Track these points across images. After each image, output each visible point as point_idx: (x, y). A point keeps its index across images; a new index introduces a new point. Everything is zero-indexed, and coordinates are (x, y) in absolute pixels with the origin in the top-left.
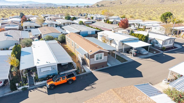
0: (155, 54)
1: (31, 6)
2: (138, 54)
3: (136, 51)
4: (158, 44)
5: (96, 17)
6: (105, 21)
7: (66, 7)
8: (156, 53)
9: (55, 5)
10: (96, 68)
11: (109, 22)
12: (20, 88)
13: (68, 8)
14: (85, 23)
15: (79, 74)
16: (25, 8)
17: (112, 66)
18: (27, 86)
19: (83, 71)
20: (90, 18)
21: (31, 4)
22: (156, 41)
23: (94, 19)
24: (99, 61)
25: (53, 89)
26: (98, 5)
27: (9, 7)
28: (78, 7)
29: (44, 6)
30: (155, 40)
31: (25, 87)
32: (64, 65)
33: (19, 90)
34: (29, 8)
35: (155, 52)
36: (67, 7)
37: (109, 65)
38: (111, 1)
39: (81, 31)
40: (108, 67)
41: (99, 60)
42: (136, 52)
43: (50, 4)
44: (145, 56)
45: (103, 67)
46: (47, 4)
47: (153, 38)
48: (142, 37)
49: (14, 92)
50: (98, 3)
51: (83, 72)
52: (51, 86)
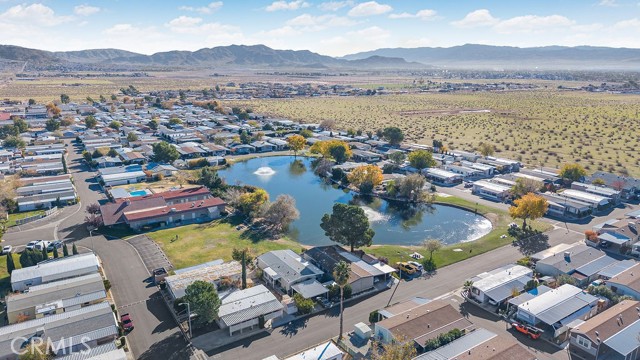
12: (500, 314)
19: (558, 342)
24: (582, 347)
31: (503, 316)
32: (549, 327)
33: (498, 315)
45: (580, 355)
49: (495, 314)
51: (555, 343)
52: (514, 327)
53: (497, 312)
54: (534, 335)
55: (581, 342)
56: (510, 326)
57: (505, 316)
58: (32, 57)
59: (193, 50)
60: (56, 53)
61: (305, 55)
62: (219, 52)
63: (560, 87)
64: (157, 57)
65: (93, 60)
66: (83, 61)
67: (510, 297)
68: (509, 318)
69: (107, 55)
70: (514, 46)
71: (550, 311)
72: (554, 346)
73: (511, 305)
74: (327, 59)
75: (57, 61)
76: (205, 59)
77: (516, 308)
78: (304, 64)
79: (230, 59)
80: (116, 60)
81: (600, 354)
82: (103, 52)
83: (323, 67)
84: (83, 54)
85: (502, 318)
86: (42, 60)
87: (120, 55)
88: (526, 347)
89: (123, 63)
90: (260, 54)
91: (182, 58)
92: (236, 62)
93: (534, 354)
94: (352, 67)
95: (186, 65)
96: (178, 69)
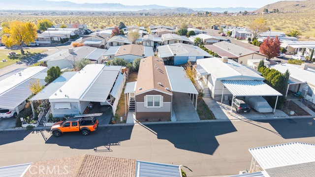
0: (292, 115)
1: (154, 12)
2: (245, 110)
3: (243, 102)
4: (311, 95)
5: (237, 32)
6: (249, 39)
7: (205, 13)
8: (294, 115)
9: (191, 10)
10: (147, 120)
11: (255, 42)
12: (25, 126)
13: (208, 15)
14: (205, 42)
15: (113, 124)
16: (144, 15)
17: (177, 122)
18: (33, 125)
19: (121, 120)
20: (227, 34)
21: (154, 10)
22: (309, 88)
23: (233, 35)
24: (154, 109)
25: (57, 137)
26: (267, 10)
27: (124, 13)
28: (227, 13)
29: (172, 12)
30: (307, 87)
31: (31, 125)
32: (104, 106)
33: (23, 128)
34: (149, 15)
35: (292, 113)
36: (207, 13)
37: (174, 120)
38: (298, 1)
39: (175, 55)
40: (170, 122)
41: (154, 107)
42: (241, 105)
43: (183, 9)
44: (263, 117)
45: (160, 120)
46: (178, 9)
47: (303, 81)
48: (273, 76)
49: (17, 129)
50: (269, 5)
51: (121, 123)
52: (55, 131)
53: (19, 124)
54: (90, 127)
55: (150, 104)
56: (48, 135)
57: (34, 124)
67: (31, 97)
68: (41, 124)
71: (93, 88)
72: (121, 127)
73: (36, 104)
77: (47, 105)
81: (175, 106)
85: (30, 129)
88: (91, 152)
93: (108, 154)
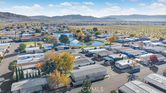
55: (96, 55)
58: (23, 17)
59: (62, 16)
60: (29, 17)
61: (90, 17)
62: (68, 16)
63: (155, 24)
64: (53, 17)
65: (38, 18)
66: (35, 18)
69: (41, 17)
70: (147, 15)
74: (96, 18)
75: (29, 18)
76: (65, 18)
78: (90, 19)
79: (71, 18)
80: (43, 18)
82: (40, 16)
83: (94, 20)
84: (36, 17)
86: (26, 18)
87: (44, 17)
89: (45, 19)
90: (79, 17)
91: (59, 18)
92: (73, 19)
94: (102, 20)
95: (60, 20)
96: (58, 20)
